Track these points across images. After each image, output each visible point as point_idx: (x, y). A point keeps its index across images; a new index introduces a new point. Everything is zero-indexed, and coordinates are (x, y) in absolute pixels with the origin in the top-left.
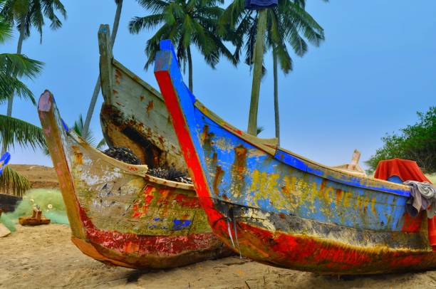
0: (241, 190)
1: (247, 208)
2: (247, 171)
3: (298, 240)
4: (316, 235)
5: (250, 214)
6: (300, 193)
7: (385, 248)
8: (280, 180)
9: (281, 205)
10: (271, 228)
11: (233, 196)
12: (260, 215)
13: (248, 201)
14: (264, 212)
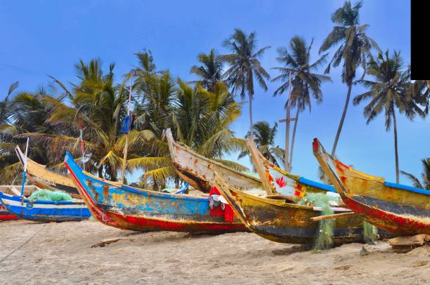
0: (109, 200)
1: (112, 207)
2: (109, 194)
3: (135, 218)
4: (145, 216)
5: (113, 209)
6: (136, 201)
7: (193, 222)
8: (126, 197)
9: (127, 205)
10: (122, 214)
11: (106, 202)
12: (118, 209)
13: (112, 204)
14: (119, 208)
